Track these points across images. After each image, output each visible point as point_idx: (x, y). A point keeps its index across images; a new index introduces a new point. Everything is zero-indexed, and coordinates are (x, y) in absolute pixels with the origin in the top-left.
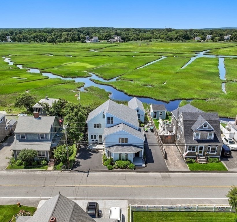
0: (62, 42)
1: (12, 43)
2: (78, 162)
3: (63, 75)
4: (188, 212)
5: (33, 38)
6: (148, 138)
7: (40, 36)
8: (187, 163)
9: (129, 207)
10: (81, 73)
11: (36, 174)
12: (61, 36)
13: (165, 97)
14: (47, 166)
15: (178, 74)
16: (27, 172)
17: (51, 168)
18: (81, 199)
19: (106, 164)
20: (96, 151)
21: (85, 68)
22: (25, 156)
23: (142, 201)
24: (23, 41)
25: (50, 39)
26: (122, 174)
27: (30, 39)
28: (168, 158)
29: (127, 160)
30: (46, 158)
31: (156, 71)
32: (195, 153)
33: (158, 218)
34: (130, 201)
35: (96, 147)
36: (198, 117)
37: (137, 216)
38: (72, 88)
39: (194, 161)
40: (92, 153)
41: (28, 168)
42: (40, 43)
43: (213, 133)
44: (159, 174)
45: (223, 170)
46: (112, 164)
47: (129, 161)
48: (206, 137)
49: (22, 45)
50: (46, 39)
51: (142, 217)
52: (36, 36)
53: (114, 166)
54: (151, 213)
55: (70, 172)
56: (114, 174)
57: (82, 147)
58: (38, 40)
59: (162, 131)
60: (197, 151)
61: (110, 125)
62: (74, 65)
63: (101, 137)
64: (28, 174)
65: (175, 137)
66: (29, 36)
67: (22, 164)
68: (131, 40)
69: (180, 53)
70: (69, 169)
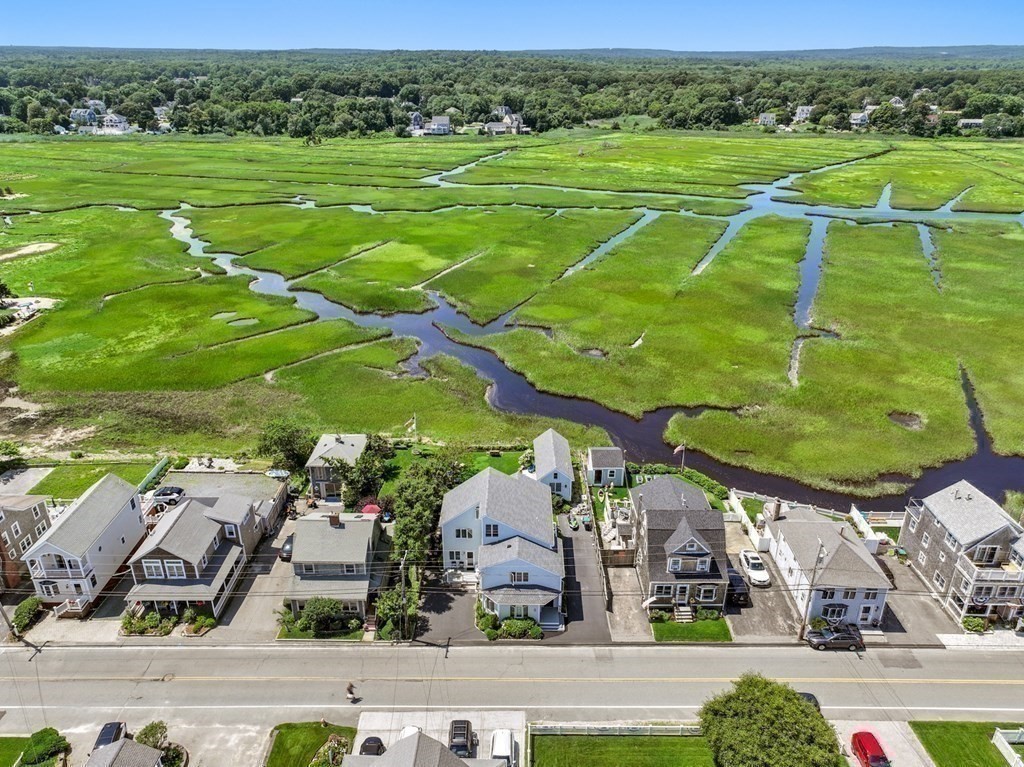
0: (336, 136)
1: (175, 138)
2: (425, 620)
3: (356, 304)
4: (634, 738)
5: (241, 119)
6: (577, 550)
7: (264, 112)
8: (652, 620)
9: (527, 727)
10: (406, 293)
11: (343, 652)
12: (332, 113)
13: (634, 400)
14: (361, 632)
15: (679, 298)
16: (322, 646)
17: (369, 636)
18: (438, 710)
19: (483, 627)
20: (460, 591)
21: (415, 272)
22: (317, 615)
23: (552, 715)
24: (211, 132)
25: (295, 124)
26: (515, 651)
27: (231, 123)
28: (615, 608)
29: (526, 617)
30: (358, 614)
31: (620, 284)
32: (671, 599)
33: (578, 748)
34: (532, 715)
35: (461, 580)
36: (680, 520)
37: (541, 745)
38: (386, 363)
39: (666, 616)
40: (452, 595)
41: (323, 636)
42: (264, 138)
43: (708, 560)
44: (591, 648)
45: (722, 638)
46: (496, 627)
47: (532, 619)
48: (693, 566)
49: (210, 145)
50: (284, 125)
51: (550, 747)
52: (250, 112)
53: (499, 632)
54: (566, 737)
55: (410, 646)
56: (500, 651)
57: (430, 578)
58: (258, 128)
59: (610, 531)
60: (674, 596)
61: (493, 539)
62: (384, 258)
63: (470, 555)
64: (324, 651)
65: (634, 552)
66: (229, 115)
67: (309, 628)
68: (555, 127)
69: (703, 192)
70: (409, 638)
